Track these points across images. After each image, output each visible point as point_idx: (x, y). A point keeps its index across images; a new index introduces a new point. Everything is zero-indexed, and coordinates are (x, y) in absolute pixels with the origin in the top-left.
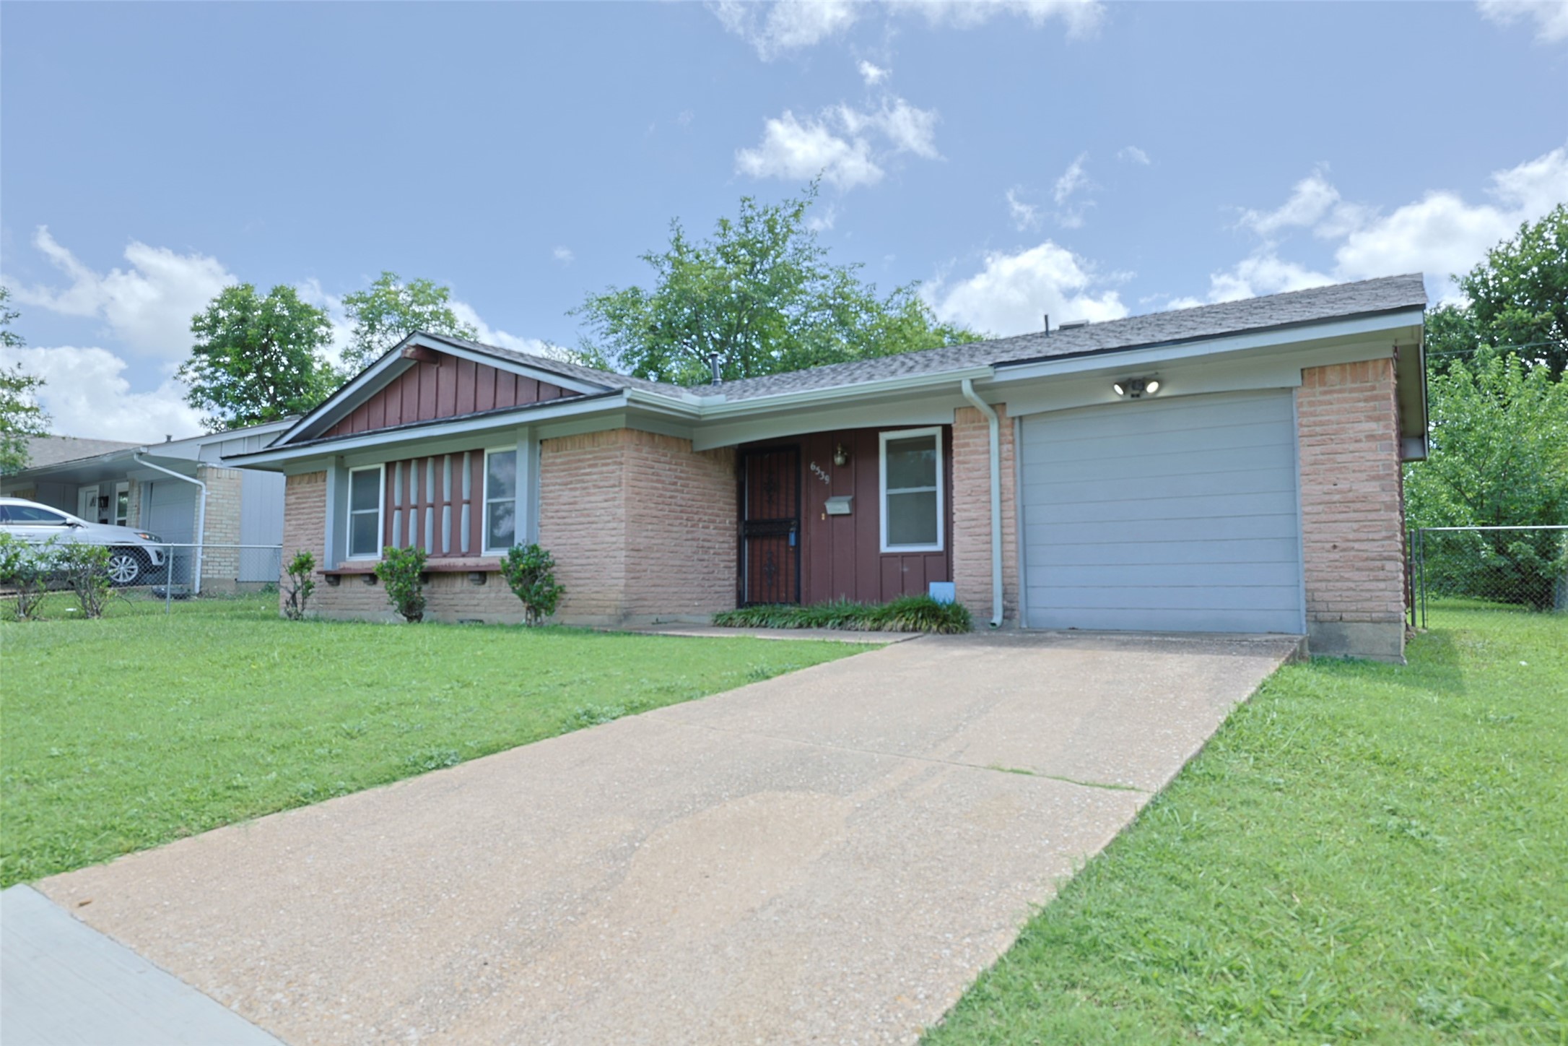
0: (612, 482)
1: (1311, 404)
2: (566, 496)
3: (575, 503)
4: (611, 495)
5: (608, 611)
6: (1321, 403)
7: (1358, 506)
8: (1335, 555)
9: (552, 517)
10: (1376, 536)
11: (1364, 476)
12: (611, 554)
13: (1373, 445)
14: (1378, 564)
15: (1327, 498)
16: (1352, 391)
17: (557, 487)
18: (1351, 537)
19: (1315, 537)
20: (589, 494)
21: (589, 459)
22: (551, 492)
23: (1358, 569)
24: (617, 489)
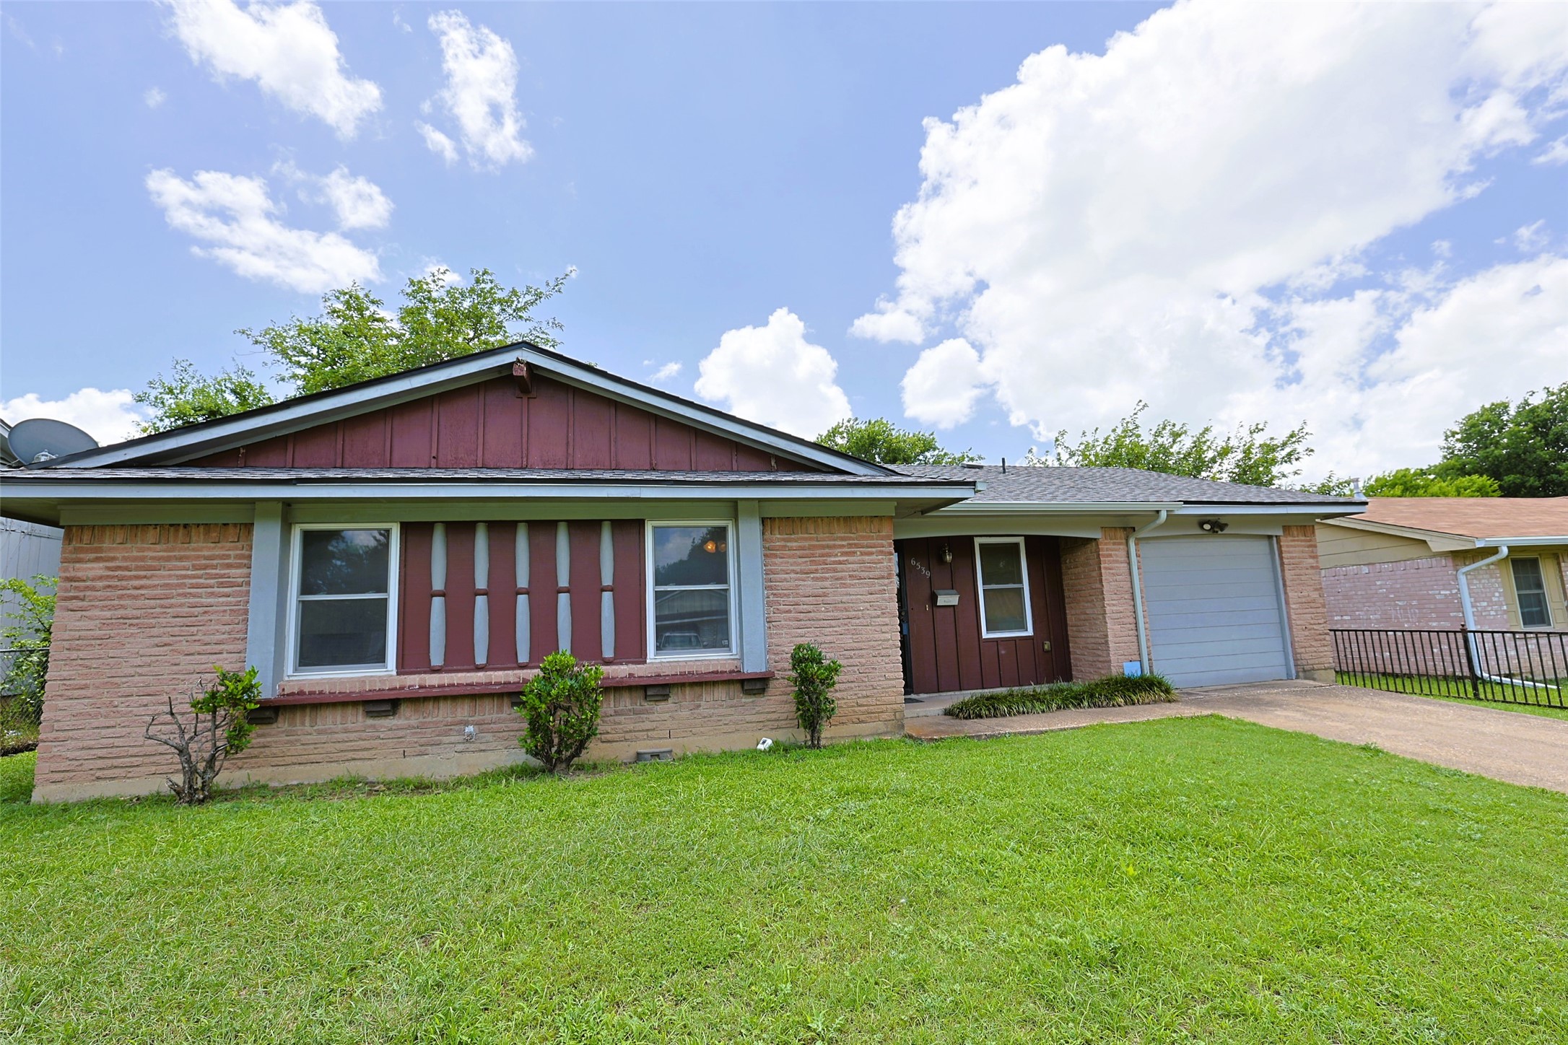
0: (877, 573)
1: (1287, 546)
2: (809, 585)
3: (825, 595)
4: (878, 588)
5: (884, 716)
6: (1292, 546)
7: (1312, 605)
8: (1307, 633)
9: (789, 611)
10: (1320, 622)
11: (1311, 588)
12: (883, 652)
13: (1313, 571)
14: (1323, 637)
15: (1300, 600)
16: (1302, 541)
17: (793, 575)
18: (1312, 622)
19: (1298, 622)
20: (844, 585)
21: (843, 546)
22: (785, 580)
23: (1316, 640)
24: (886, 581)
